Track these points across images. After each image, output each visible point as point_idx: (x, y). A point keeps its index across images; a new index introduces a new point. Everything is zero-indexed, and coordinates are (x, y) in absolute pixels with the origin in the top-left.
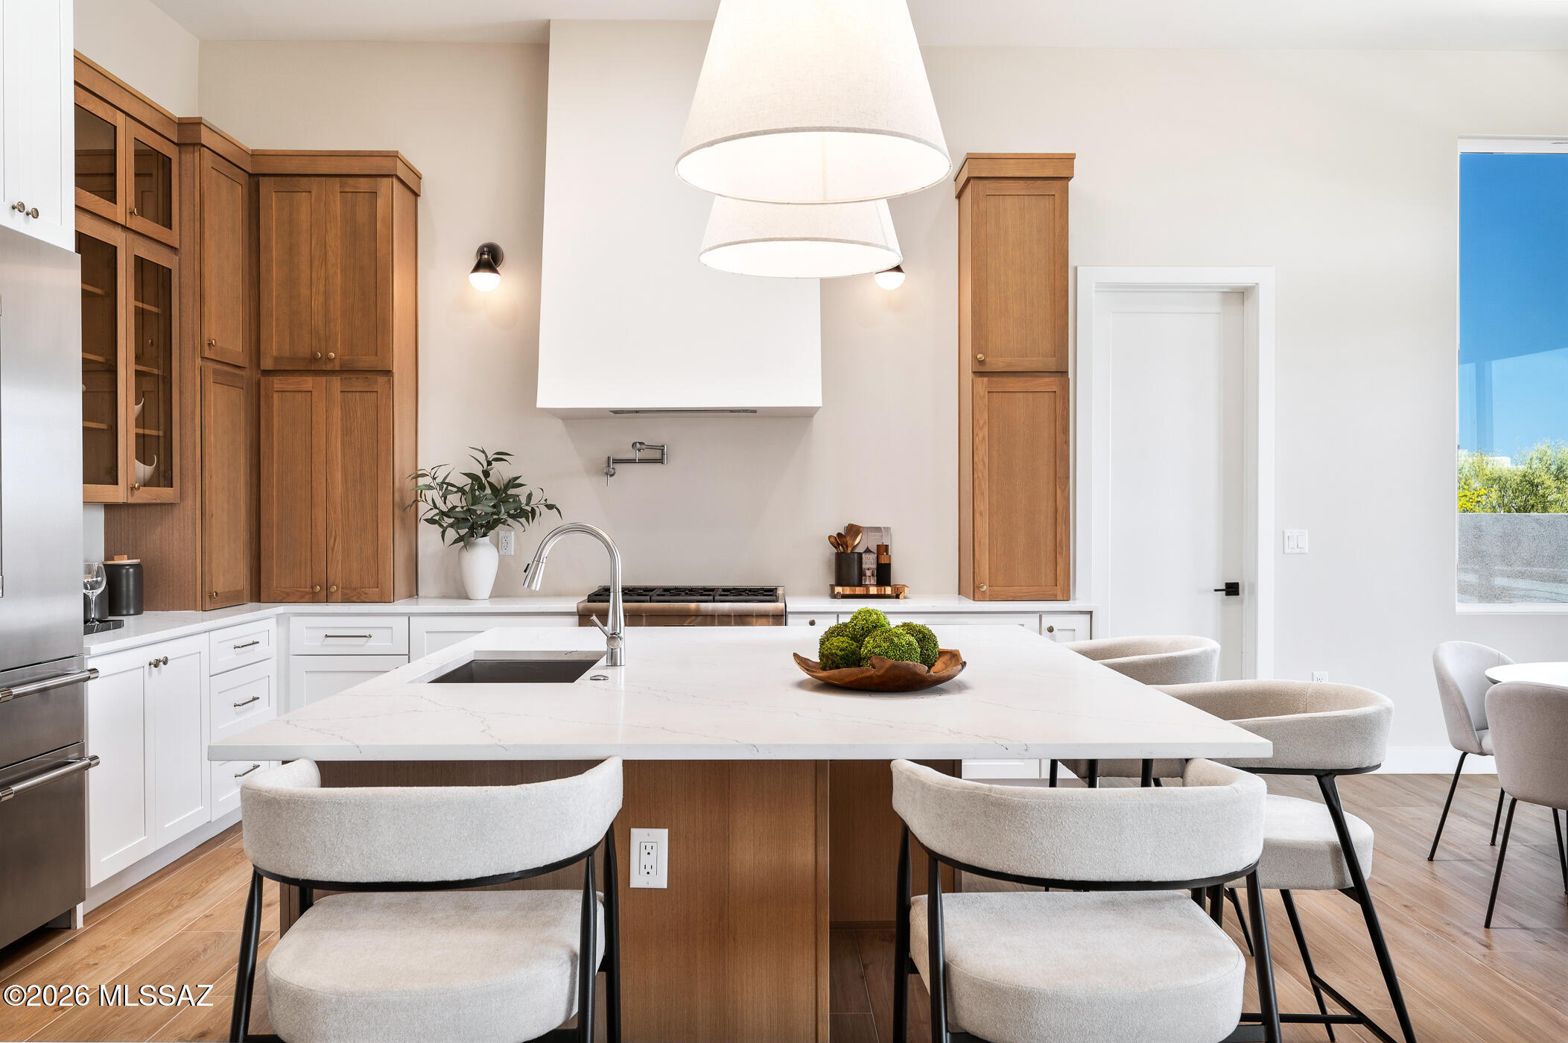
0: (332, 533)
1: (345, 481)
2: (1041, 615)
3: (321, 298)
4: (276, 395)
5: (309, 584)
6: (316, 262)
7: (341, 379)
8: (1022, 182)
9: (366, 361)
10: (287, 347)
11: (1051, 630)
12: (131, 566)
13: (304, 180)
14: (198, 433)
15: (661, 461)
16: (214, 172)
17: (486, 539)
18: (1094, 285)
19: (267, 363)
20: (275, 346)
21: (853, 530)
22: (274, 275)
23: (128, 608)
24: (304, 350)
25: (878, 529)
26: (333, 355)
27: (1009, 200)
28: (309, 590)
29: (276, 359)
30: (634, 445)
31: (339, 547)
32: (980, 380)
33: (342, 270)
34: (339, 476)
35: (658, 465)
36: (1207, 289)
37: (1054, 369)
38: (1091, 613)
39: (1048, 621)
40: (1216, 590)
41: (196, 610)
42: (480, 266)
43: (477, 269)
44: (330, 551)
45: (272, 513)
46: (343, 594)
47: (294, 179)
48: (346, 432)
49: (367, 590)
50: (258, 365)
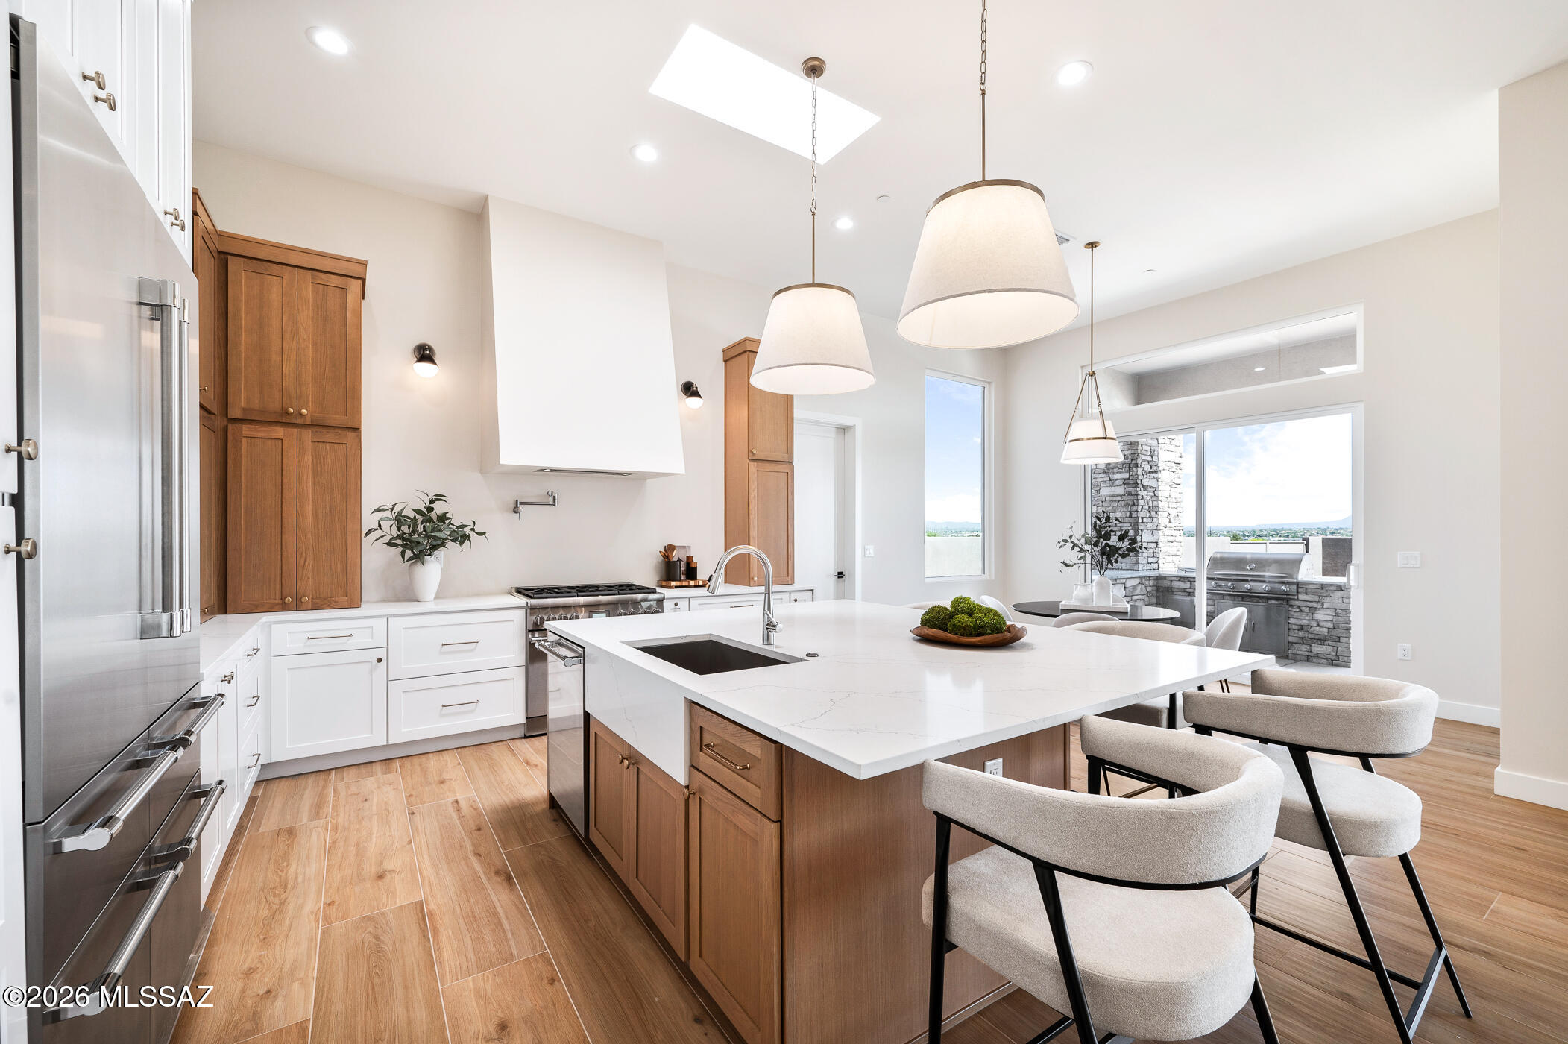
0: (302, 553)
1: (315, 513)
3: (293, 365)
4: (244, 441)
5: (278, 596)
6: (287, 336)
7: (312, 431)
9: (336, 419)
10: (257, 401)
13: (274, 266)
15: (552, 504)
17: (433, 558)
19: (236, 414)
20: (244, 400)
21: (670, 548)
24: (274, 405)
25: (684, 547)
26: (304, 411)
29: (245, 411)
33: (313, 346)
34: (309, 509)
36: (828, 426)
37: (784, 460)
39: (794, 596)
40: (832, 576)
42: (417, 359)
43: (414, 360)
44: (300, 569)
45: (239, 538)
46: (313, 603)
47: (265, 264)
48: (317, 473)
49: (337, 598)
50: (227, 416)
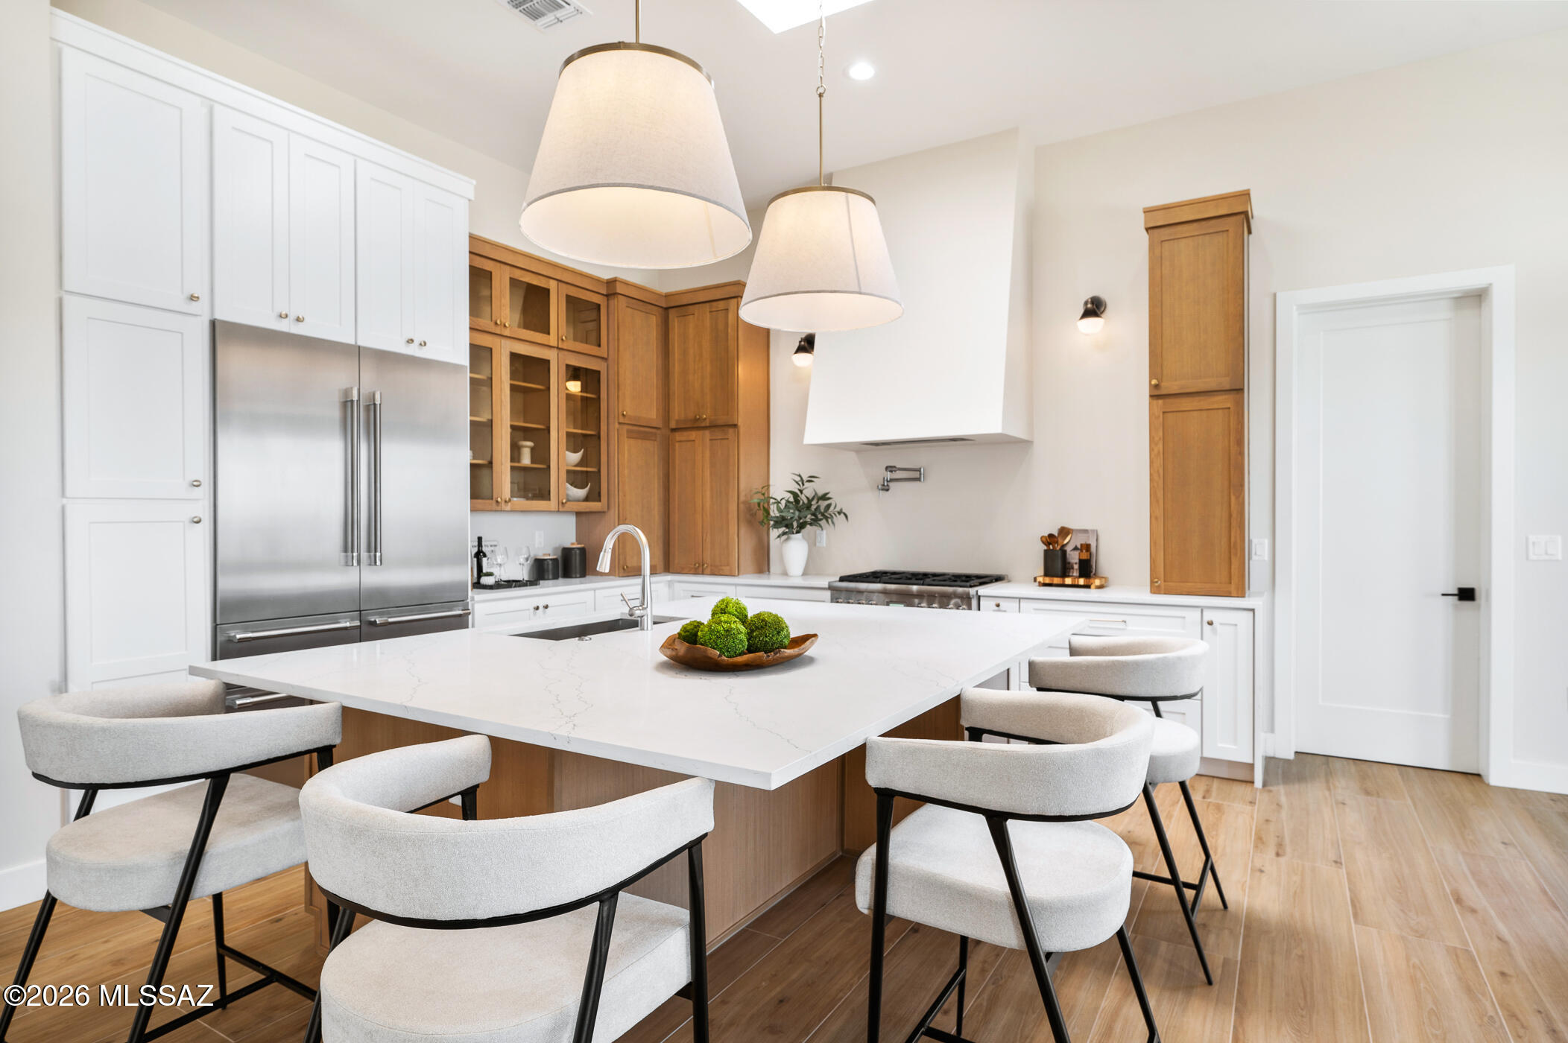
0: (705, 530)
1: (712, 497)
2: (1202, 609)
3: (699, 381)
4: (677, 445)
6: (697, 358)
7: (710, 431)
8: (1195, 225)
9: (722, 419)
10: (683, 414)
11: (1210, 623)
12: (579, 549)
13: (690, 307)
14: (616, 469)
15: (918, 479)
16: (629, 310)
17: (799, 535)
18: (1295, 307)
19: (673, 425)
20: (678, 413)
21: (1064, 532)
22: (676, 368)
23: (576, 573)
24: (691, 415)
25: (1086, 531)
26: (705, 416)
27: (1183, 243)
28: (693, 566)
29: (677, 422)
30: (887, 468)
31: (708, 540)
32: (1155, 402)
34: (708, 493)
35: (917, 483)
36: (1430, 298)
37: (1228, 387)
38: (1253, 610)
39: (1208, 615)
40: (1443, 595)
41: (615, 575)
42: (801, 349)
43: (796, 352)
44: (704, 542)
46: (711, 570)
47: (686, 307)
49: (724, 568)
50: (669, 426)
